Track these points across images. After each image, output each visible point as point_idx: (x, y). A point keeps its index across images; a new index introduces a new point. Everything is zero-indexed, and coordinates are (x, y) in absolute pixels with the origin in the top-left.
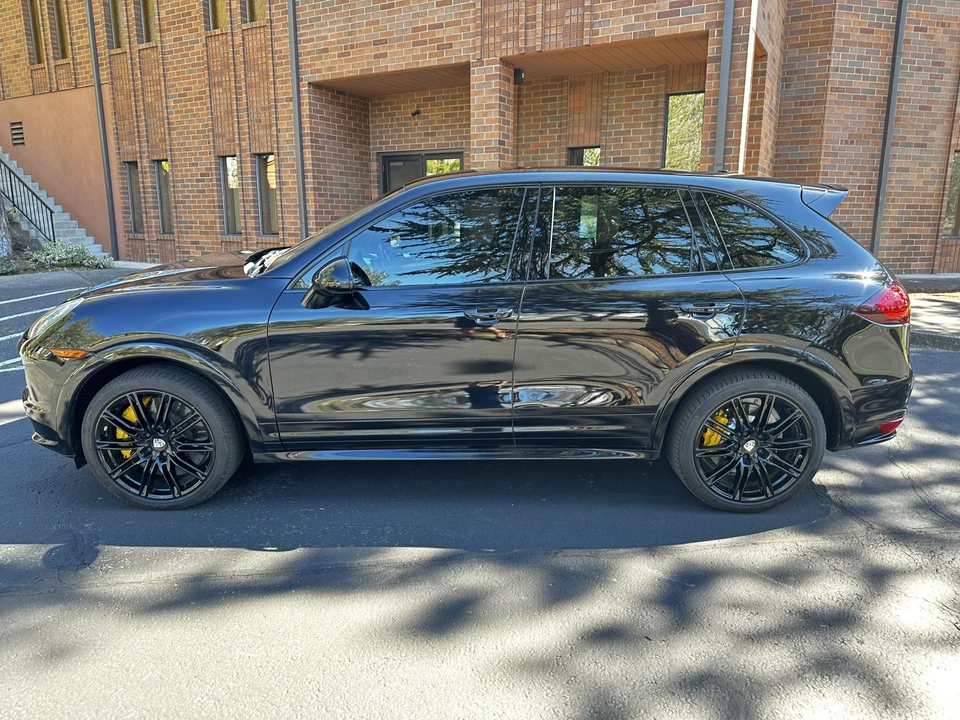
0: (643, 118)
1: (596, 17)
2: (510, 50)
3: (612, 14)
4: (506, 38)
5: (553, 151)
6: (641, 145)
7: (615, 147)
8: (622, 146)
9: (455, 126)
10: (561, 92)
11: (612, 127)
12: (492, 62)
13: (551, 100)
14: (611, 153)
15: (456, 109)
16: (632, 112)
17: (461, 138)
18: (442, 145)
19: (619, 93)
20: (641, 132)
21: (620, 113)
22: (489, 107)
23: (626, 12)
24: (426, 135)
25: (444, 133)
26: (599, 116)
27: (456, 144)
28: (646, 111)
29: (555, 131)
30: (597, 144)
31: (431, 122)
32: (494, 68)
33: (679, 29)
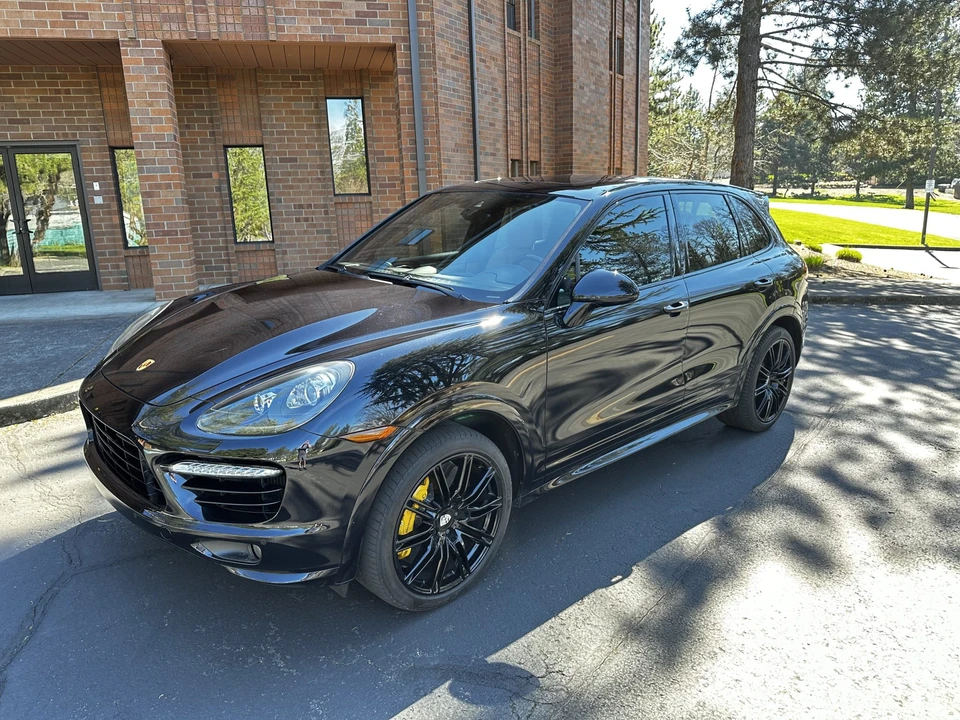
0: (305, 119)
1: (278, 12)
2: (176, 33)
3: (296, 12)
4: (168, 18)
5: (207, 148)
6: (307, 146)
7: (279, 147)
8: (287, 146)
9: (61, 114)
10: (207, 85)
11: (273, 126)
12: (152, 44)
13: (195, 92)
14: (277, 153)
15: (58, 92)
16: (293, 112)
17: (70, 128)
18: (42, 135)
19: (275, 92)
20: (306, 133)
21: (280, 112)
22: (153, 95)
23: (312, 13)
24: (11, 121)
25: (43, 121)
26: (257, 113)
27: (66, 135)
28: (307, 112)
29: (206, 127)
30: (260, 143)
31: (17, 106)
32: (157, 52)
33: (368, 39)
